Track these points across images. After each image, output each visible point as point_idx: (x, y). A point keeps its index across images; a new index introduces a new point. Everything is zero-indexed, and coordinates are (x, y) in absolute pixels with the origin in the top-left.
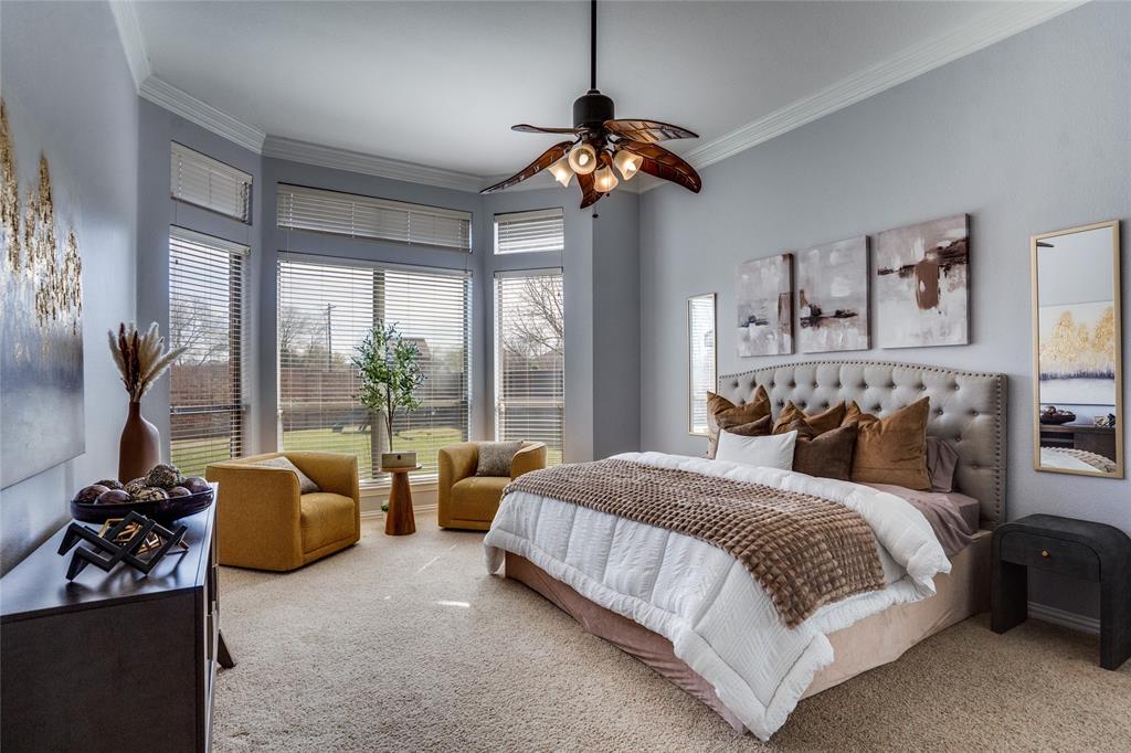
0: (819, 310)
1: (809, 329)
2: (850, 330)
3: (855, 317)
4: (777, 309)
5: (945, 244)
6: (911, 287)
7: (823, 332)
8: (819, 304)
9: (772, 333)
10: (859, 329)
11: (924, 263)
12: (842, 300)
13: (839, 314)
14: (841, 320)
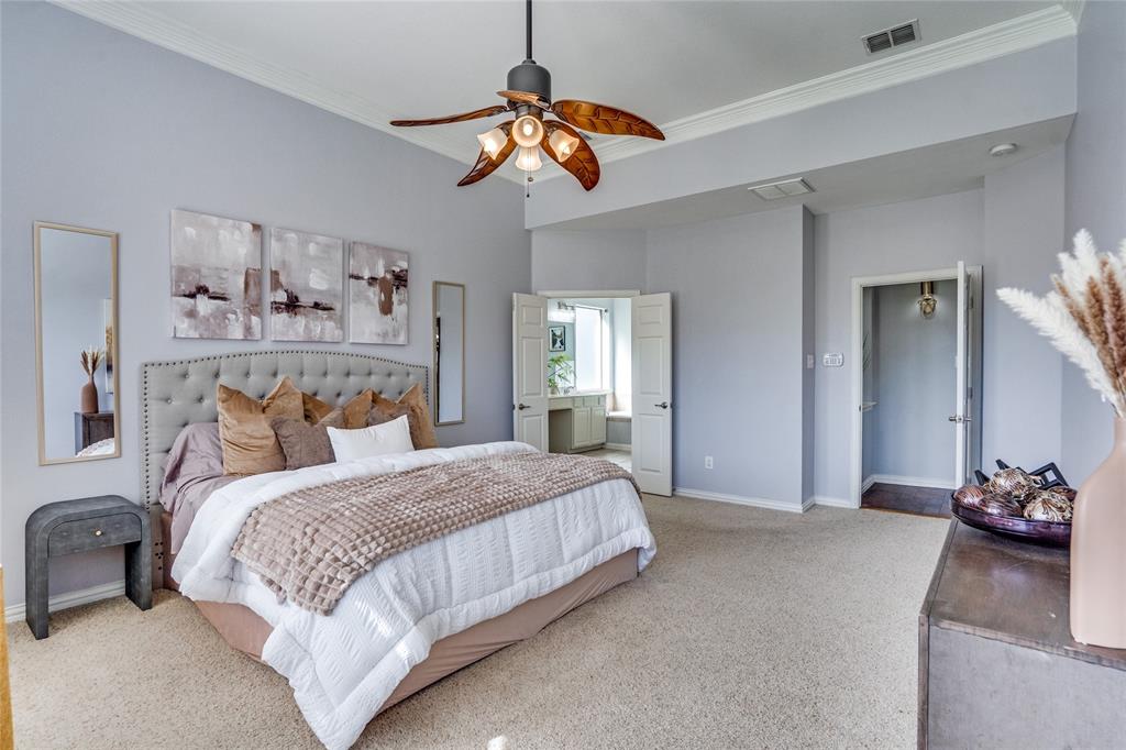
0: (296, 298)
1: (284, 315)
2: (327, 322)
3: (332, 312)
4: (242, 286)
5: (397, 270)
6: (374, 294)
7: (300, 322)
8: (296, 292)
9: (235, 313)
10: (336, 323)
11: (384, 278)
12: (320, 292)
13: (316, 306)
14: (320, 312)
